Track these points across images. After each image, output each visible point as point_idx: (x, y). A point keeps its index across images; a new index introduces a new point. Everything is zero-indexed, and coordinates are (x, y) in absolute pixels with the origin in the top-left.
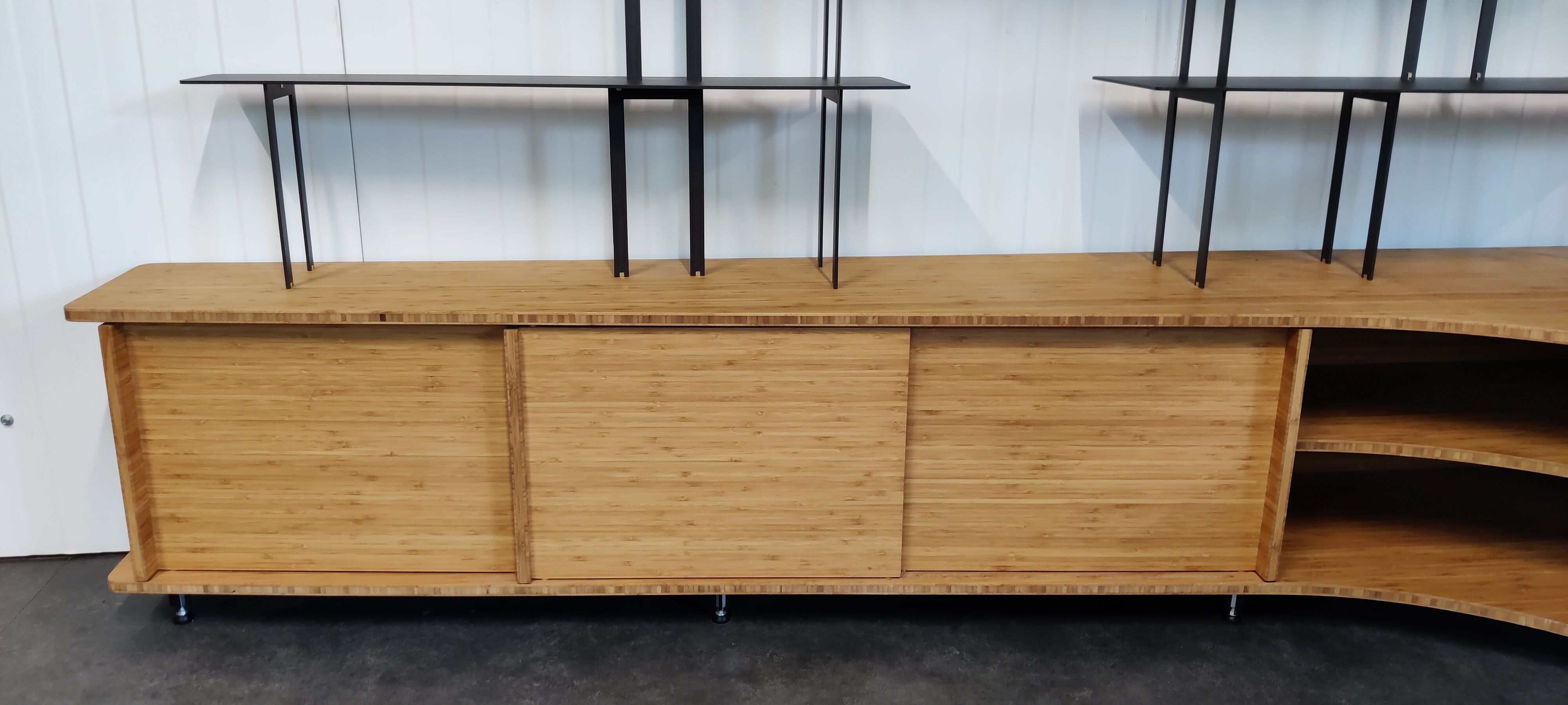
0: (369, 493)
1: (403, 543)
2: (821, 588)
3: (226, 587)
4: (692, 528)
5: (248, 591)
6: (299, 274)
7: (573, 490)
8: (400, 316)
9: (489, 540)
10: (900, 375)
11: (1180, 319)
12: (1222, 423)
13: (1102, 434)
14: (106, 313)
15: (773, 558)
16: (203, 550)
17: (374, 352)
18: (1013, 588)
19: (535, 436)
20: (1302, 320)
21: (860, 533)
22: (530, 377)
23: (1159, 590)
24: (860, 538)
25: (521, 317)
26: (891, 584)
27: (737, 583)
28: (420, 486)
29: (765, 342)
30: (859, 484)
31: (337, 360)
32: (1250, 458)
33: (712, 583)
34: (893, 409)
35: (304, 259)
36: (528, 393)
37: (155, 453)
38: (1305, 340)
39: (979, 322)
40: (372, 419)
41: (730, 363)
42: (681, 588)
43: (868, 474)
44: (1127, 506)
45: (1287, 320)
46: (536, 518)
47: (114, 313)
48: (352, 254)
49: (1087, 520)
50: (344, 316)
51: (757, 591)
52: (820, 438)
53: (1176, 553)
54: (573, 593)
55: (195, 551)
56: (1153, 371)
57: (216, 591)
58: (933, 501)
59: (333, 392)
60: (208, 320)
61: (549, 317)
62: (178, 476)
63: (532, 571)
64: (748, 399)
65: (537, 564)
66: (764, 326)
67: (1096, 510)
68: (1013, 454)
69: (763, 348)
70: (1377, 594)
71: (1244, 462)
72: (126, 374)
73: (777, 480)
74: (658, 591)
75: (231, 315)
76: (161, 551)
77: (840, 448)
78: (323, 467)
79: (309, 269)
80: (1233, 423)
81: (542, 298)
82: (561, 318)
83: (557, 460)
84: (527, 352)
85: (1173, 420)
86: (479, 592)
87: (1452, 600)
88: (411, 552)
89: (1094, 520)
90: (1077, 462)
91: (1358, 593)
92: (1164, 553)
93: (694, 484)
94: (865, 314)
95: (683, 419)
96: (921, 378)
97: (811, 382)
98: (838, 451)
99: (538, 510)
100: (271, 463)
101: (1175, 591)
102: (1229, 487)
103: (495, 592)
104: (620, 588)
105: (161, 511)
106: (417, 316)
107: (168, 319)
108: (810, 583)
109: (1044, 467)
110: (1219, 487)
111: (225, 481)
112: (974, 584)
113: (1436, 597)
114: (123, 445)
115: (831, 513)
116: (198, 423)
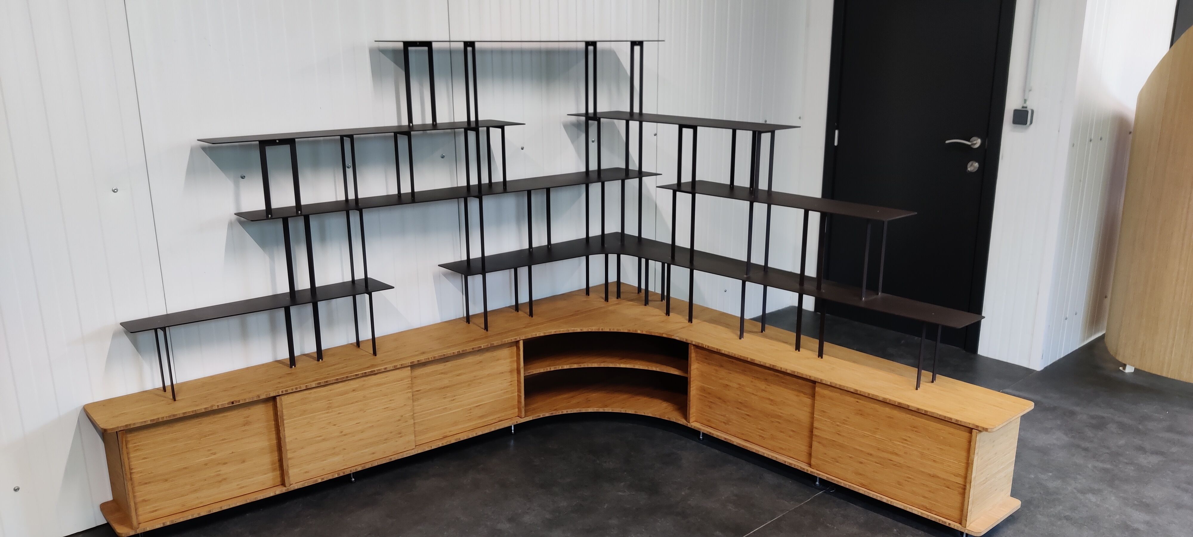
0: (225, 470)
1: (238, 485)
2: (391, 459)
3: (172, 521)
4: (345, 450)
5: (182, 520)
7: (302, 448)
8: (239, 401)
9: (269, 475)
10: (408, 381)
11: (488, 345)
12: (503, 373)
13: (469, 385)
14: (123, 427)
15: (373, 453)
16: (156, 511)
17: (223, 417)
18: (450, 441)
19: (288, 432)
20: (520, 338)
22: (284, 411)
24: (401, 438)
25: (282, 392)
26: (413, 451)
27: (363, 465)
28: (244, 462)
29: (364, 381)
30: (399, 420)
31: (210, 423)
32: (511, 381)
33: (354, 468)
34: (407, 393)
36: (285, 418)
37: (137, 477)
38: (521, 343)
39: (431, 359)
40: (224, 441)
41: (354, 390)
42: (344, 473)
43: (402, 416)
44: (479, 405)
45: (516, 339)
46: (289, 462)
47: (126, 426)
49: (468, 413)
50: (218, 406)
52: (385, 408)
53: (495, 417)
54: (306, 485)
55: (152, 512)
56: (481, 362)
57: (168, 524)
58: (422, 420)
59: (209, 435)
60: (165, 419)
62: (146, 484)
63: (289, 482)
64: (361, 401)
65: (291, 479)
66: (364, 376)
67: (470, 409)
68: (444, 398)
69: (364, 383)
70: (552, 413)
71: (510, 383)
72: (126, 447)
73: (372, 426)
74: (336, 476)
75: (174, 415)
76: (140, 516)
77: (392, 410)
78: (206, 464)
80: (505, 372)
81: (279, 383)
83: (296, 439)
84: (283, 403)
85: (489, 375)
86: (272, 494)
87: (571, 410)
88: (242, 488)
89: (471, 413)
90: (463, 395)
91: (547, 415)
92: (491, 418)
93: (345, 435)
95: (339, 413)
96: (415, 380)
97: (381, 390)
98: (391, 411)
99: (290, 459)
100: (185, 468)
102: (507, 392)
103: (278, 493)
104: (323, 479)
105: (139, 499)
106: (245, 399)
107: (149, 423)
108: (387, 458)
109: (454, 400)
110: (504, 393)
111: (166, 480)
112: (439, 443)
113: (567, 410)
115: (391, 433)
116: (154, 460)
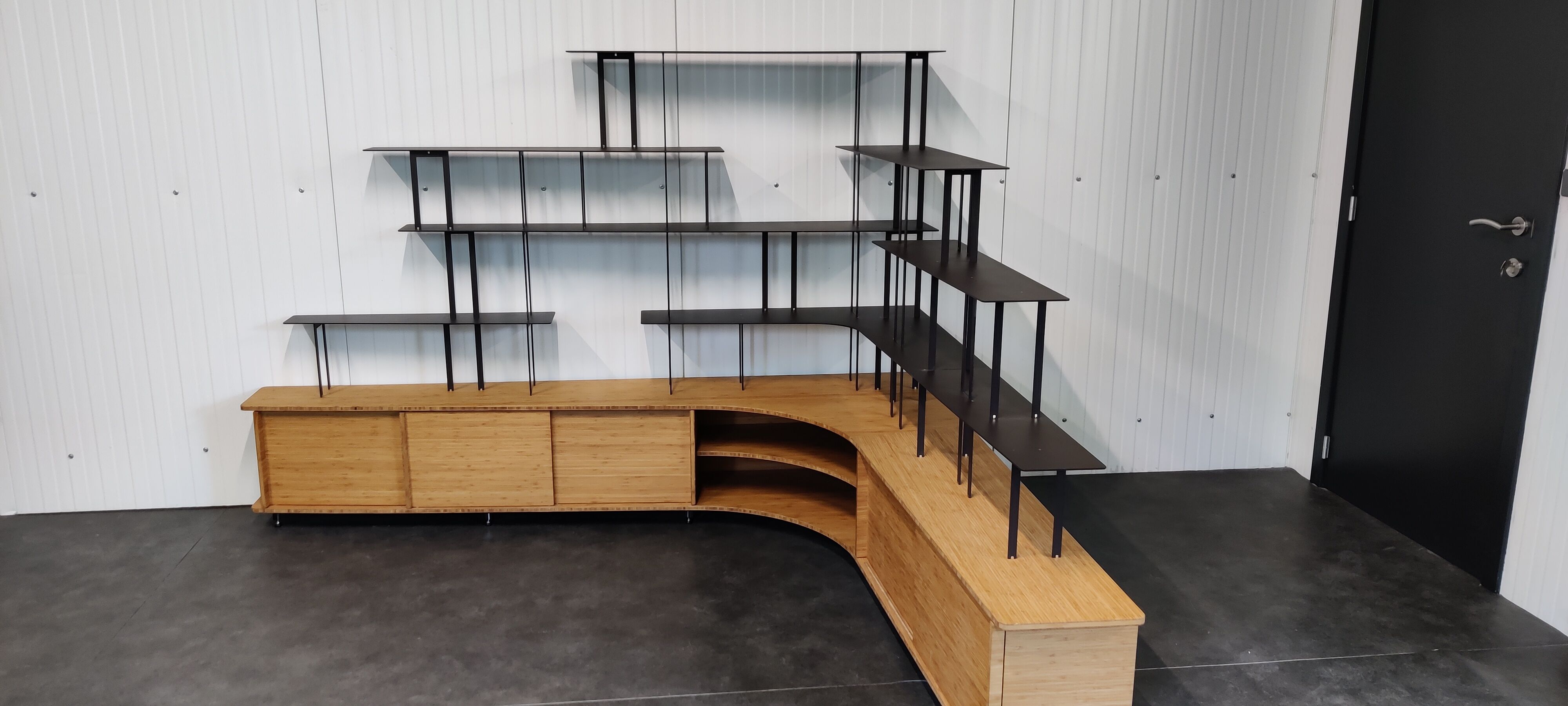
0: (351, 475)
1: (364, 494)
2: (523, 509)
3: (296, 510)
4: (472, 487)
5: (304, 512)
6: (325, 391)
7: (426, 473)
8: (362, 408)
9: (396, 492)
10: (547, 428)
11: (646, 407)
12: (671, 445)
13: (626, 449)
14: (256, 408)
16: (287, 497)
17: (352, 421)
18: (596, 509)
19: (412, 452)
20: (688, 406)
21: (537, 488)
22: (409, 429)
23: (651, 509)
24: (537, 490)
25: (405, 408)
26: (550, 508)
27: (490, 508)
28: (370, 471)
29: (496, 416)
30: (535, 469)
31: (339, 424)
32: (683, 458)
33: (481, 508)
34: (546, 440)
35: (327, 384)
36: (409, 436)
37: (271, 459)
38: (692, 413)
39: (573, 408)
40: (352, 446)
41: (483, 424)
42: (469, 510)
43: (539, 466)
44: (639, 477)
45: (684, 407)
46: (413, 484)
47: (259, 407)
48: (346, 383)
49: (625, 483)
50: (342, 408)
51: (498, 511)
52: (519, 452)
53: (660, 495)
54: (428, 512)
55: (284, 497)
56: (641, 426)
57: (292, 512)
58: (564, 476)
59: (338, 436)
61: (416, 408)
62: (279, 468)
63: (412, 504)
64: (492, 438)
65: (414, 501)
66: (494, 410)
67: (627, 479)
68: (594, 457)
69: (495, 419)
70: (732, 509)
71: (682, 460)
72: (262, 429)
73: (504, 468)
74: (460, 511)
75: (301, 408)
76: (272, 497)
77: (527, 456)
78: (334, 465)
79: (329, 389)
80: (675, 445)
81: (415, 400)
82: (420, 408)
83: (421, 461)
84: (408, 421)
85: (653, 444)
86: (392, 512)
87: (755, 510)
88: (367, 497)
89: (628, 483)
90: (619, 460)
91: (726, 509)
92: (655, 495)
93: (472, 470)
94: (531, 406)
95: (467, 445)
96: (557, 430)
97: (515, 431)
99: (415, 480)
100: (314, 463)
101: (658, 509)
102: (677, 469)
103: (398, 512)
104: (445, 510)
105: (272, 482)
106: (368, 408)
108: (519, 508)
109: (606, 462)
110: (674, 469)
111: (297, 470)
112: (581, 507)
113: (746, 509)
114: (260, 456)
115: (526, 481)
116: (287, 448)
